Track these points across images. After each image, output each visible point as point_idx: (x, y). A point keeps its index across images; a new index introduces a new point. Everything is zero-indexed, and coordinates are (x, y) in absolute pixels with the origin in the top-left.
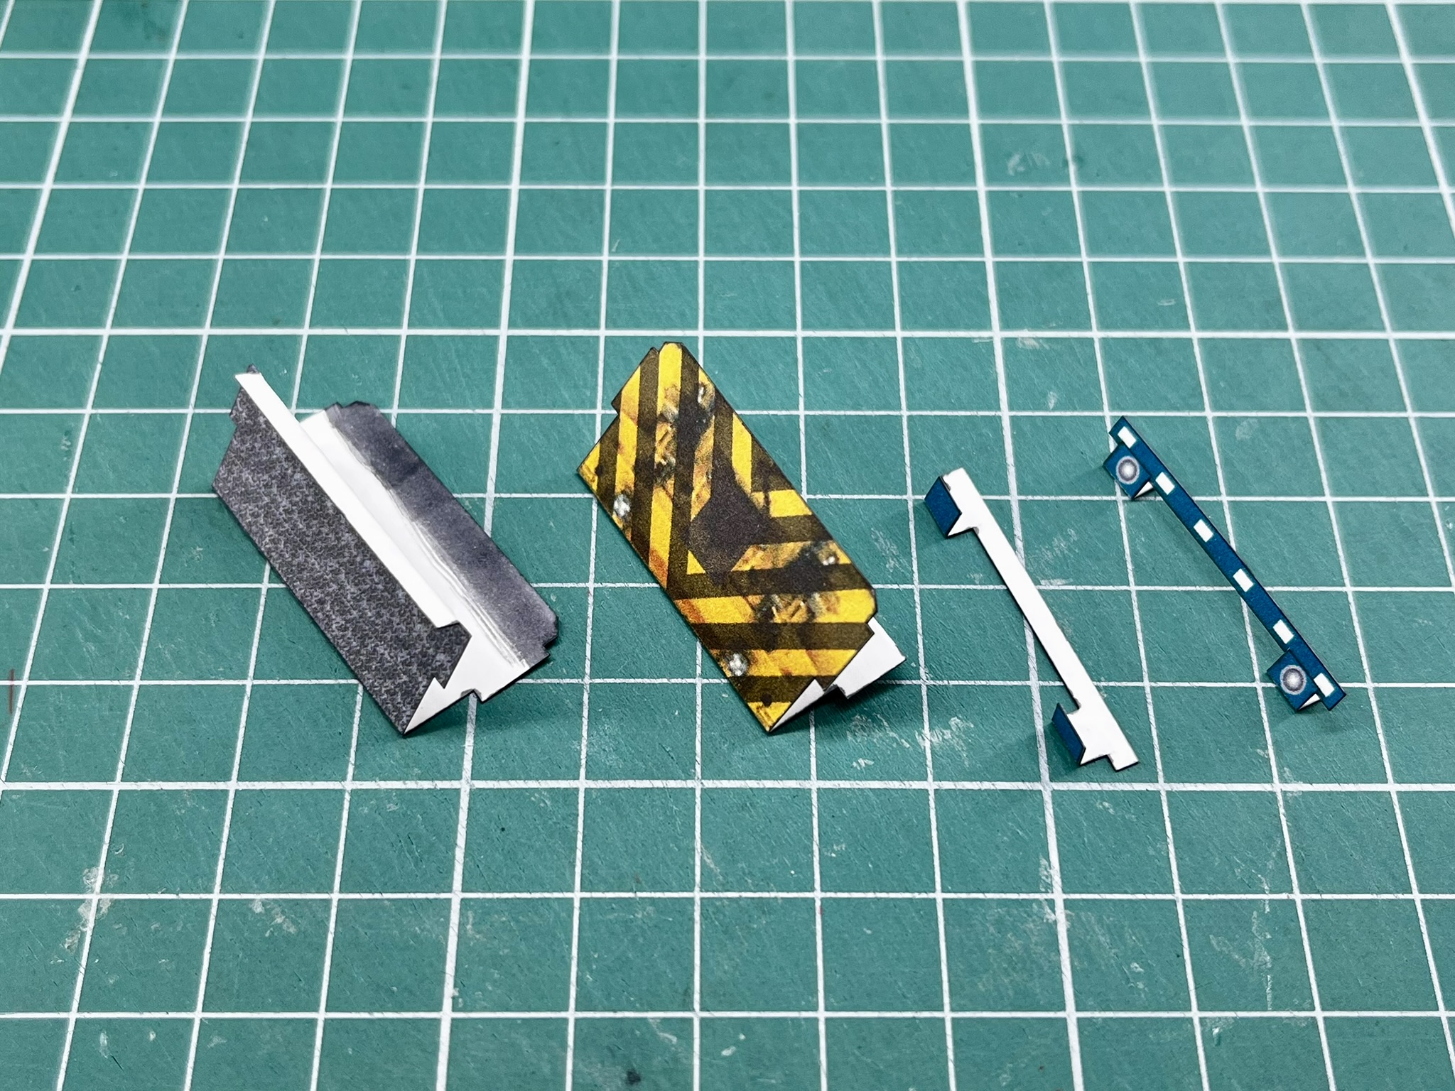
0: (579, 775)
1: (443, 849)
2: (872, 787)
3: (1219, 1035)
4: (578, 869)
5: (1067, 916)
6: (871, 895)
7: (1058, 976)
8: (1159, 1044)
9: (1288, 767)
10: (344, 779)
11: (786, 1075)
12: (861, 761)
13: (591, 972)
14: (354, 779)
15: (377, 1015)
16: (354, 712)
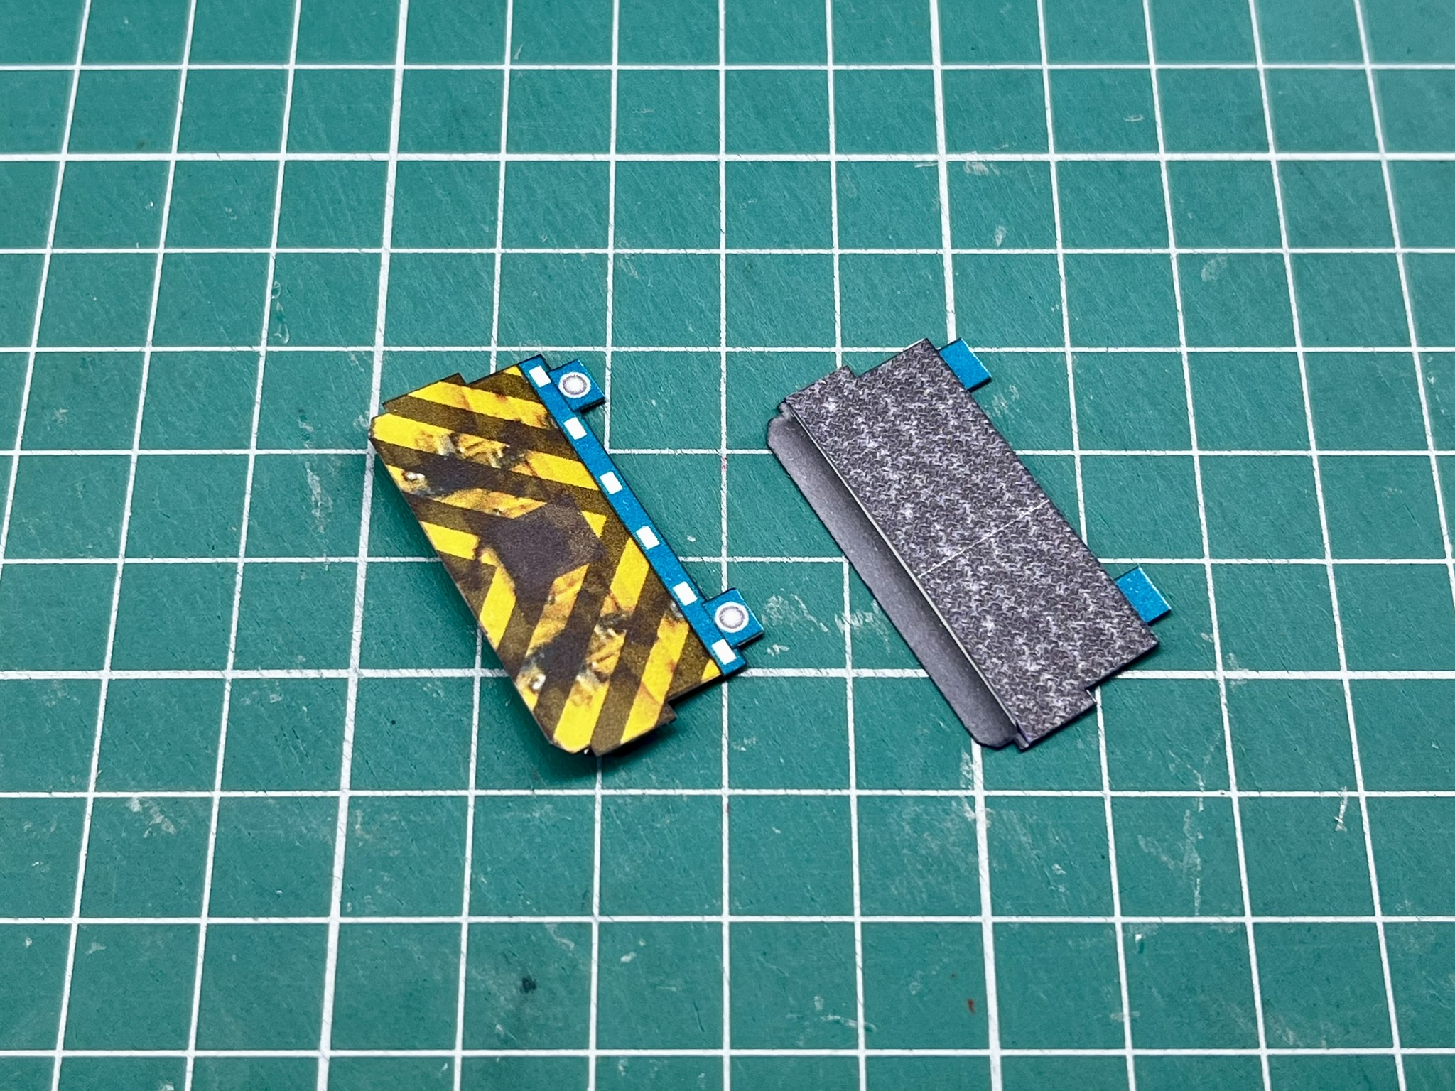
0: (474, 663)
1: (330, 743)
2: (787, 675)
3: (1141, 941)
4: (473, 766)
5: (988, 815)
6: (781, 792)
7: (975, 878)
8: (1078, 951)
9: (1234, 652)
10: (224, 667)
11: (686, 982)
12: (776, 647)
13: (486, 874)
14: (235, 668)
15: (262, 920)
16: (234, 593)
